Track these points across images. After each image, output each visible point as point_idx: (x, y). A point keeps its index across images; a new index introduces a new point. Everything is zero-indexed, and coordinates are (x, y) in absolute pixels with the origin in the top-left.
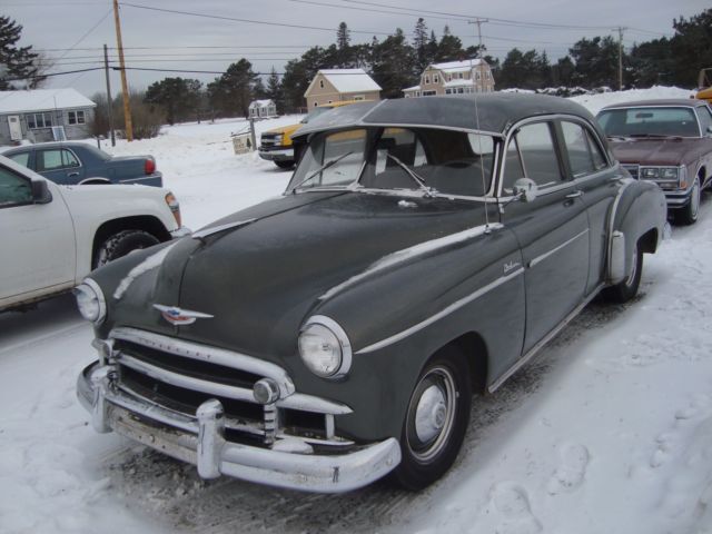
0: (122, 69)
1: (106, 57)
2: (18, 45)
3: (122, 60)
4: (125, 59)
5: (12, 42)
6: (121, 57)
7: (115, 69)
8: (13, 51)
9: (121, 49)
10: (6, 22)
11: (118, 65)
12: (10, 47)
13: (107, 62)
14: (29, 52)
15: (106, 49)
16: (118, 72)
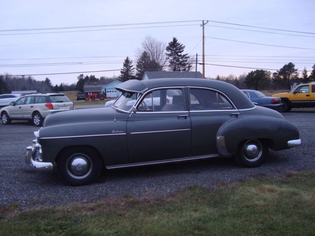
0: (203, 64)
1: (197, 59)
2: (183, 54)
3: (204, 61)
4: (205, 60)
5: (181, 52)
6: (204, 59)
7: (200, 64)
8: (181, 55)
9: (204, 56)
10: (179, 45)
11: (202, 62)
12: (179, 54)
13: (197, 61)
14: (187, 56)
15: (197, 55)
16: (202, 65)
